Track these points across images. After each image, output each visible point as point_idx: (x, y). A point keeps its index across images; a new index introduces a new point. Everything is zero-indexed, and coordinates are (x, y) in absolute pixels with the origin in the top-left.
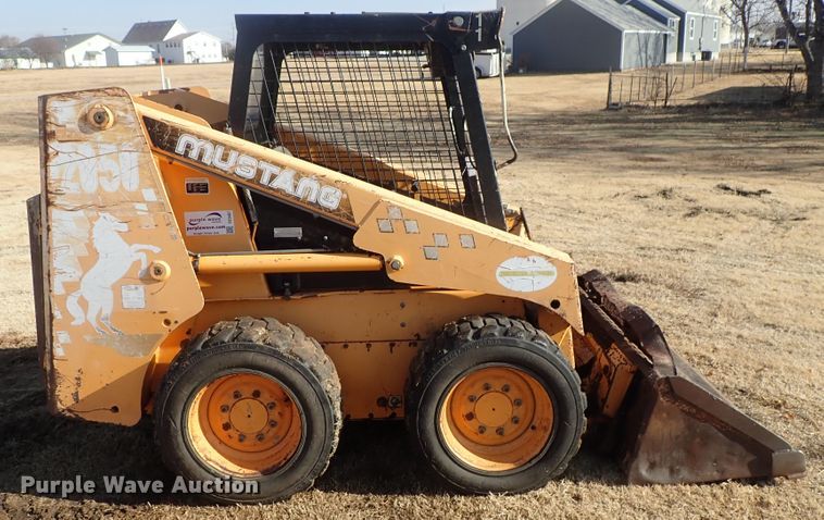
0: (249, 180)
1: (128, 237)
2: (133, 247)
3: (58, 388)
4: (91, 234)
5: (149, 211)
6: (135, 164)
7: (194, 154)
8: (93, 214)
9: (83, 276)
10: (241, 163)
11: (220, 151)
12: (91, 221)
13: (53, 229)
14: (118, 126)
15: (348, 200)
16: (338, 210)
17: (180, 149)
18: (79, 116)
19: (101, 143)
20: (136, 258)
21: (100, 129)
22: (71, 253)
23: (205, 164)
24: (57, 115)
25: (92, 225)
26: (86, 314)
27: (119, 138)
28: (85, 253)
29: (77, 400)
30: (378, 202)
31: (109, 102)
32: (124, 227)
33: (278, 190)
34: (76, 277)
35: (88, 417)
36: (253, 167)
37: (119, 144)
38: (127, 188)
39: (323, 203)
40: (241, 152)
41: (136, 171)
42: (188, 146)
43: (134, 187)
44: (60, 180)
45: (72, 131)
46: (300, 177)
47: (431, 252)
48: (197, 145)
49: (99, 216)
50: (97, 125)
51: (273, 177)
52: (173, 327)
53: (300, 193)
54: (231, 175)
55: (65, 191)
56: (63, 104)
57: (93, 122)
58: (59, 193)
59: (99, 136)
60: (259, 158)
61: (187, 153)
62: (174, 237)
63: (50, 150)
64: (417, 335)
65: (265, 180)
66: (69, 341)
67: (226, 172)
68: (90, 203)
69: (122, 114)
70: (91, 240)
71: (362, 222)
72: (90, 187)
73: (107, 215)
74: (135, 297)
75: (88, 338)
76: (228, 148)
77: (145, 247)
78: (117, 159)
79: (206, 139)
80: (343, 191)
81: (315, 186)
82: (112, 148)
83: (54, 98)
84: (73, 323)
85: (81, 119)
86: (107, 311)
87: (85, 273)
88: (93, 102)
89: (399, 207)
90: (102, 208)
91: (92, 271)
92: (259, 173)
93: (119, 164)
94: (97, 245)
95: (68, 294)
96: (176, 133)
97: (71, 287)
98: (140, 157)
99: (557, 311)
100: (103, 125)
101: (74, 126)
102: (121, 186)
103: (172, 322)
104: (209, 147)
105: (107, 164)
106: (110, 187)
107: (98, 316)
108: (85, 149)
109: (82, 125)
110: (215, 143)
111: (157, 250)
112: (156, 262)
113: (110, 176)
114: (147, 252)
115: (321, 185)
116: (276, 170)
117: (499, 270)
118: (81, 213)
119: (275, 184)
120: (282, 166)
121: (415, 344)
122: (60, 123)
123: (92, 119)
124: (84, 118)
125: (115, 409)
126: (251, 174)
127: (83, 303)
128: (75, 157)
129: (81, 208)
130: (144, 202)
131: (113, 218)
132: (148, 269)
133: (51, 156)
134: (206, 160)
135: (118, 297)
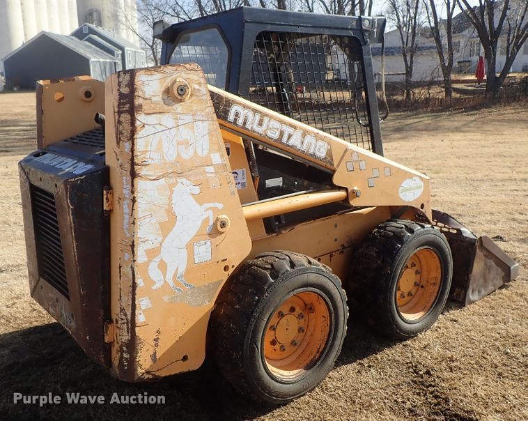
0: (275, 141)
1: (200, 199)
2: (203, 206)
3: (139, 355)
4: (170, 199)
5: (216, 173)
6: (206, 131)
7: (240, 122)
8: (172, 181)
9: (163, 240)
10: (270, 126)
11: (258, 117)
12: (171, 187)
13: (138, 200)
14: (194, 98)
15: (330, 150)
16: (325, 158)
17: (231, 117)
18: (163, 89)
19: (180, 114)
20: (205, 217)
21: (181, 101)
22: (154, 220)
23: (247, 129)
24: (145, 89)
25: (172, 192)
26: (165, 277)
27: (195, 109)
28: (164, 218)
29: (154, 360)
30: (346, 150)
31: (187, 76)
32: (197, 190)
33: (292, 147)
34: (156, 244)
35: (163, 374)
36: (278, 129)
37: (194, 115)
38: (199, 153)
39: (318, 154)
40: (271, 117)
41: (207, 137)
42: (237, 115)
43: (205, 153)
44: (145, 152)
45: (156, 103)
46: (305, 135)
47: (372, 182)
48: (243, 112)
49: (178, 182)
50: (179, 98)
51: (290, 136)
52: (231, 271)
53: (305, 148)
54: (264, 137)
55: (150, 161)
56: (150, 78)
57: (176, 95)
58: (144, 164)
59: (179, 107)
60: (282, 122)
61: (235, 120)
62: (233, 193)
63: (138, 123)
64: (343, 245)
65: (284, 140)
66: (150, 305)
67: (261, 135)
68: (170, 171)
69: (197, 87)
70: (170, 205)
71: (338, 165)
72: (171, 155)
73: (184, 180)
74: (204, 252)
75: (166, 299)
76: (263, 115)
77: (212, 205)
78: (192, 128)
79: (249, 108)
80: (329, 144)
81: (313, 141)
82: (189, 118)
83: (143, 72)
84: (154, 288)
85: (164, 92)
86: (182, 269)
87: (165, 237)
88: (174, 76)
89: (357, 152)
90: (179, 174)
91: (171, 235)
92: (282, 133)
93: (194, 132)
94: (176, 209)
95: (150, 261)
96: (229, 103)
97: (153, 253)
98: (210, 125)
99: (422, 210)
100: (184, 97)
101: (158, 99)
102: (195, 152)
103: (230, 267)
104: (250, 114)
105: (185, 133)
106: (187, 155)
107: (175, 276)
108: (167, 120)
109: (165, 98)
110: (255, 111)
111: (220, 206)
112: (220, 217)
113: (186, 144)
114: (214, 209)
115: (317, 141)
116: (291, 130)
117: (401, 188)
118: (162, 181)
119: (291, 142)
120: (295, 127)
121: (342, 252)
122: (147, 96)
123: (175, 92)
124: (168, 91)
125: (185, 358)
126: (276, 136)
127: (163, 267)
128: (159, 128)
129: (163, 176)
130: (212, 165)
131: (189, 182)
132: (215, 224)
133: (139, 128)
134: (248, 126)
135: (191, 254)
